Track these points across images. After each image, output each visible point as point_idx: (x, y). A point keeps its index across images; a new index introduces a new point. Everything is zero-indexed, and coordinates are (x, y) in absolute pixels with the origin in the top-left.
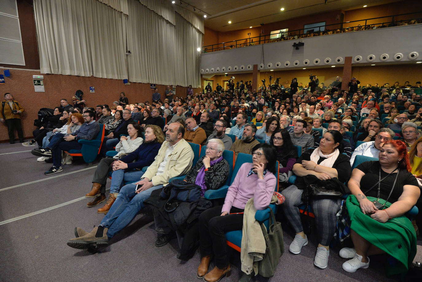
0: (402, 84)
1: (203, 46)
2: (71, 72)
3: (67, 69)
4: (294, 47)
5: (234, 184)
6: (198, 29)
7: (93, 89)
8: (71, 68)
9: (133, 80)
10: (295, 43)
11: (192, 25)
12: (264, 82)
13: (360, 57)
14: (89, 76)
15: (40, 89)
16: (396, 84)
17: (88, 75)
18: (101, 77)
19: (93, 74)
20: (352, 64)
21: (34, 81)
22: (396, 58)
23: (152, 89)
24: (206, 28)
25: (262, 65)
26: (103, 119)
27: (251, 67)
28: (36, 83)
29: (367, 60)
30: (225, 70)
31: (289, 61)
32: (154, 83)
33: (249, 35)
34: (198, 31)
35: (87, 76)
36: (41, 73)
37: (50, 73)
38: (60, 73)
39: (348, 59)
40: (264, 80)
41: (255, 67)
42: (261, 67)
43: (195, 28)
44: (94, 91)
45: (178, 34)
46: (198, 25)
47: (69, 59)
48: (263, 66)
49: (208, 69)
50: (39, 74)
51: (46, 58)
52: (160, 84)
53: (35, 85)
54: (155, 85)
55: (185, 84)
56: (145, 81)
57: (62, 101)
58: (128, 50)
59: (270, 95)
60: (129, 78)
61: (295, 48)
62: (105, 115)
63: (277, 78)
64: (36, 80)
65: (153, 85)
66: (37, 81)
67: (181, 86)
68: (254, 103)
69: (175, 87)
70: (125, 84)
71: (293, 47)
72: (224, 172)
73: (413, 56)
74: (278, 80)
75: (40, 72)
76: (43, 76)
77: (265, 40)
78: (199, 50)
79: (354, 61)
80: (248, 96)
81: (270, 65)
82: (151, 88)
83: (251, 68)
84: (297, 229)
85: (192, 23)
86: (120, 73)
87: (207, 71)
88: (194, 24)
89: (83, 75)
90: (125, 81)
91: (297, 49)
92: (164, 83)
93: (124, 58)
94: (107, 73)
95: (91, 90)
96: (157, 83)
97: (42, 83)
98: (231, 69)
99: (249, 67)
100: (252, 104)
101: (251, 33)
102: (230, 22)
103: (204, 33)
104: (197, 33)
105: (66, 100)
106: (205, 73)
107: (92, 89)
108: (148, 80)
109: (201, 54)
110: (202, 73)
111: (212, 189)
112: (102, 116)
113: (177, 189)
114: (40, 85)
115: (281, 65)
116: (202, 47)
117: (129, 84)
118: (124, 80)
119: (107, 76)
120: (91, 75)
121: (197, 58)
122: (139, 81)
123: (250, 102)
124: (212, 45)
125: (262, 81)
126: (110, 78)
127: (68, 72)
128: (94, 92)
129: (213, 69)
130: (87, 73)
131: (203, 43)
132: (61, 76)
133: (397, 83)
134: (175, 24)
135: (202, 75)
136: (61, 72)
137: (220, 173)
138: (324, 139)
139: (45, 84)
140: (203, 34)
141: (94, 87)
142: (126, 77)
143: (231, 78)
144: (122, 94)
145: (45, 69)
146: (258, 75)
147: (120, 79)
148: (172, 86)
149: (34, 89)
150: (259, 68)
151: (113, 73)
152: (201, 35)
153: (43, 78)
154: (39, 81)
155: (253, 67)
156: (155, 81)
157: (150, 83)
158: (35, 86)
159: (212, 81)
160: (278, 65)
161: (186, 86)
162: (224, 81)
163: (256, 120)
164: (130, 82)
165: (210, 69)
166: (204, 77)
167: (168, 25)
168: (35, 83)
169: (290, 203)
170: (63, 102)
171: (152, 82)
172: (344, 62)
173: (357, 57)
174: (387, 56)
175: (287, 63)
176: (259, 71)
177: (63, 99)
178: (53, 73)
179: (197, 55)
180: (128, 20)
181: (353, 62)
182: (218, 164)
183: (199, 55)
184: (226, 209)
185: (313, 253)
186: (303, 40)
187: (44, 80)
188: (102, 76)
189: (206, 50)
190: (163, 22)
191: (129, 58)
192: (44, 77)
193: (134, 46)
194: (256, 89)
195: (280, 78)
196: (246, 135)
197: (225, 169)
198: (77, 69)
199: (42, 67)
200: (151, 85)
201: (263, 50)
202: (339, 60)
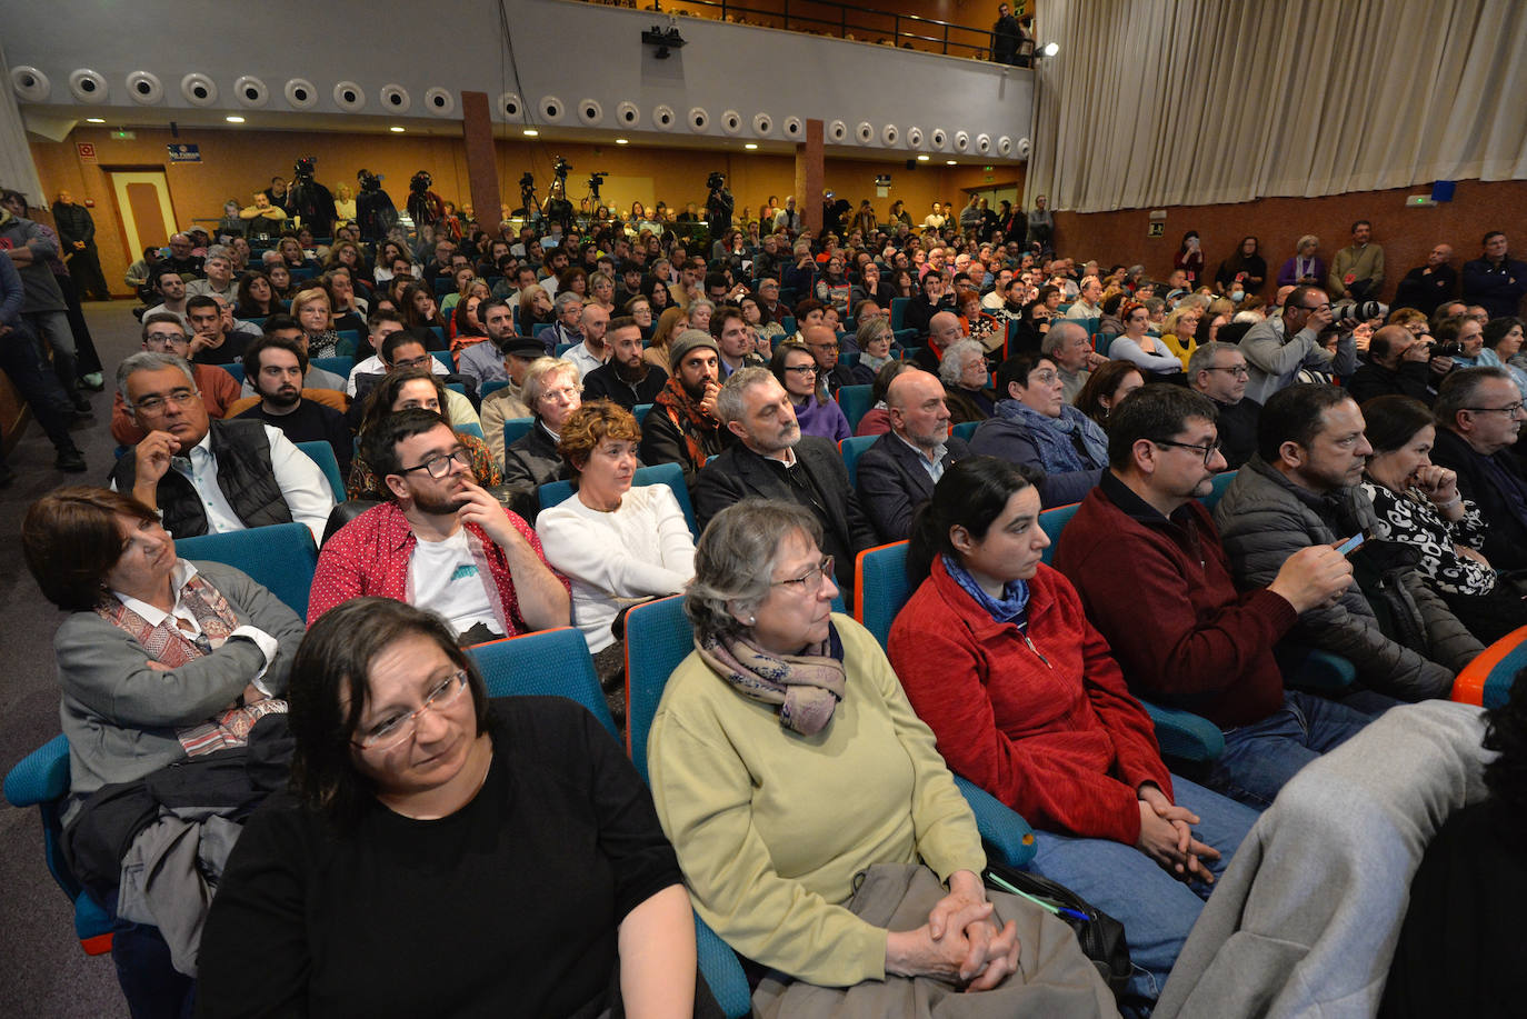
13: (840, 126)
20: (828, 146)
25: (514, 98)
27: (450, 102)
29: (859, 139)
31: (637, 103)
39: (814, 128)
41: (475, 103)
42: (511, 109)
48: (522, 107)
49: (93, 74)
63: (594, 174)
79: (829, 136)
81: (555, 107)
83: (453, 109)
115: (606, 114)
129: (154, 75)
150: (497, 113)
155: (461, 101)
160: (591, 113)
165: (115, 77)
173: (835, 125)
175: (630, 111)
176: (498, 131)
181: (826, 141)
195: (607, 174)
201: (504, 22)
202: (793, 128)
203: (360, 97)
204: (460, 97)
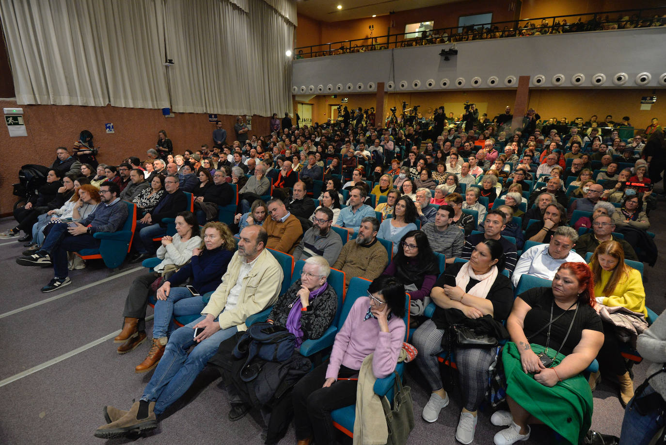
0: (602, 119)
1: (296, 48)
2: (70, 101)
3: (63, 96)
4: (442, 55)
5: (345, 331)
6: (286, 18)
7: (111, 127)
8: (71, 92)
9: (179, 108)
10: (443, 51)
11: (276, 12)
12: (394, 111)
13: (541, 78)
14: (103, 105)
15: (18, 131)
16: (592, 119)
17: (101, 104)
18: (123, 106)
19: (110, 101)
20: (529, 88)
21: (7, 117)
22: (594, 81)
23: (212, 123)
24: (300, 15)
25: (391, 83)
26: (132, 188)
27: (374, 86)
28: (10, 121)
29: (552, 83)
30: (332, 89)
31: (434, 79)
32: (215, 113)
33: (371, 29)
34: (288, 22)
35: (100, 106)
36: (18, 104)
37: (34, 103)
38: (52, 103)
39: (524, 80)
40: (395, 108)
41: (381, 86)
42: (390, 86)
43: (282, 17)
44: (113, 130)
45: (252, 26)
46: (287, 12)
47: (66, 77)
48: (393, 86)
49: (304, 87)
50: (15, 105)
51: (25, 78)
52: (226, 114)
53: (9, 125)
54: (216, 116)
55: (266, 111)
56: (199, 110)
57: (60, 151)
58: (169, 58)
59: (402, 134)
60: (171, 106)
61: (444, 58)
62: (134, 182)
63: (415, 107)
64: (9, 117)
65: (213, 116)
66: (11, 118)
67: (261, 115)
68: (378, 149)
69: (251, 118)
70: (166, 116)
71: (440, 56)
72: (329, 311)
73: (619, 79)
74: (415, 109)
75: (16, 102)
76: (21, 109)
77: (396, 43)
78: (289, 53)
79: (533, 83)
80: (368, 134)
81: (404, 84)
82: (210, 121)
83: (374, 88)
84: (434, 386)
85: (277, 9)
86: (156, 97)
87: (303, 90)
88: (279, 10)
89: (93, 104)
90: (166, 111)
91: (447, 59)
92: (231, 112)
93: (161, 71)
94: (134, 99)
95: (108, 129)
96: (220, 113)
97: (21, 121)
98: (341, 88)
99: (371, 87)
100: (375, 152)
101: (374, 26)
102: (340, 7)
103: (296, 25)
104: (285, 24)
105: (65, 149)
106: (299, 93)
107: (109, 127)
108: (204, 107)
109: (292, 62)
110: (295, 93)
111: (312, 339)
112: (130, 183)
113: (257, 342)
114: (18, 124)
115: (421, 85)
116: (294, 49)
117: (172, 115)
118: (164, 109)
119: (134, 104)
120: (107, 103)
121: (286, 68)
122: (189, 110)
123: (372, 148)
124: (311, 47)
125: (391, 109)
126: (140, 107)
127: (65, 101)
128: (114, 132)
129: (312, 86)
130: (100, 100)
131: (296, 41)
132: (54, 107)
133: (594, 117)
134: (247, 11)
135: (294, 96)
136: (54, 101)
137: (324, 312)
138: (477, 253)
139: (27, 123)
140: (294, 26)
141: (112, 124)
142: (166, 105)
143: (343, 100)
144: (161, 134)
145: (24, 97)
146: (385, 101)
147: (156, 108)
148: (245, 116)
149: (7, 131)
150: (387, 88)
151: (144, 99)
152: (292, 29)
153: (22, 112)
154: (15, 118)
155: (377, 86)
156: (216, 109)
157: (209, 113)
158: (9, 127)
159: (312, 104)
160: (416, 85)
161: (269, 116)
162: (331, 105)
163: (381, 187)
164: (175, 113)
165: (307, 87)
166: (297, 99)
167: (236, 12)
168: (8, 121)
169: (425, 351)
170: (61, 153)
171: (211, 111)
172: (518, 82)
173: (538, 77)
174: (581, 77)
175: (431, 82)
176: (386, 93)
177: (60, 148)
178: (39, 103)
179: (285, 63)
180: (166, 4)
181: (530, 85)
182: (321, 297)
183: (289, 61)
184: (332, 374)
185: (456, 418)
186: (456, 46)
187: (24, 115)
188: (125, 104)
189: (300, 54)
190: (227, 7)
191: (170, 72)
192: (24, 110)
193: (178, 50)
194: (381, 122)
195: (419, 106)
196: (364, 236)
197: (330, 305)
198: (81, 95)
199: (19, 93)
200: (210, 116)
201: (393, 59)
202: (510, 81)
203: (352, 88)
204: (377, 85)
